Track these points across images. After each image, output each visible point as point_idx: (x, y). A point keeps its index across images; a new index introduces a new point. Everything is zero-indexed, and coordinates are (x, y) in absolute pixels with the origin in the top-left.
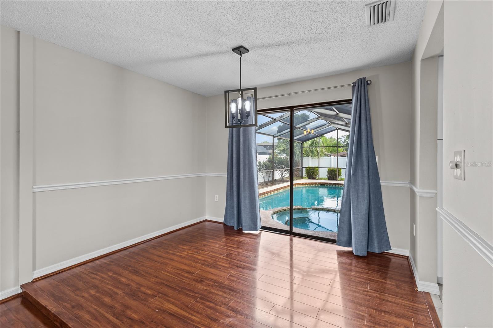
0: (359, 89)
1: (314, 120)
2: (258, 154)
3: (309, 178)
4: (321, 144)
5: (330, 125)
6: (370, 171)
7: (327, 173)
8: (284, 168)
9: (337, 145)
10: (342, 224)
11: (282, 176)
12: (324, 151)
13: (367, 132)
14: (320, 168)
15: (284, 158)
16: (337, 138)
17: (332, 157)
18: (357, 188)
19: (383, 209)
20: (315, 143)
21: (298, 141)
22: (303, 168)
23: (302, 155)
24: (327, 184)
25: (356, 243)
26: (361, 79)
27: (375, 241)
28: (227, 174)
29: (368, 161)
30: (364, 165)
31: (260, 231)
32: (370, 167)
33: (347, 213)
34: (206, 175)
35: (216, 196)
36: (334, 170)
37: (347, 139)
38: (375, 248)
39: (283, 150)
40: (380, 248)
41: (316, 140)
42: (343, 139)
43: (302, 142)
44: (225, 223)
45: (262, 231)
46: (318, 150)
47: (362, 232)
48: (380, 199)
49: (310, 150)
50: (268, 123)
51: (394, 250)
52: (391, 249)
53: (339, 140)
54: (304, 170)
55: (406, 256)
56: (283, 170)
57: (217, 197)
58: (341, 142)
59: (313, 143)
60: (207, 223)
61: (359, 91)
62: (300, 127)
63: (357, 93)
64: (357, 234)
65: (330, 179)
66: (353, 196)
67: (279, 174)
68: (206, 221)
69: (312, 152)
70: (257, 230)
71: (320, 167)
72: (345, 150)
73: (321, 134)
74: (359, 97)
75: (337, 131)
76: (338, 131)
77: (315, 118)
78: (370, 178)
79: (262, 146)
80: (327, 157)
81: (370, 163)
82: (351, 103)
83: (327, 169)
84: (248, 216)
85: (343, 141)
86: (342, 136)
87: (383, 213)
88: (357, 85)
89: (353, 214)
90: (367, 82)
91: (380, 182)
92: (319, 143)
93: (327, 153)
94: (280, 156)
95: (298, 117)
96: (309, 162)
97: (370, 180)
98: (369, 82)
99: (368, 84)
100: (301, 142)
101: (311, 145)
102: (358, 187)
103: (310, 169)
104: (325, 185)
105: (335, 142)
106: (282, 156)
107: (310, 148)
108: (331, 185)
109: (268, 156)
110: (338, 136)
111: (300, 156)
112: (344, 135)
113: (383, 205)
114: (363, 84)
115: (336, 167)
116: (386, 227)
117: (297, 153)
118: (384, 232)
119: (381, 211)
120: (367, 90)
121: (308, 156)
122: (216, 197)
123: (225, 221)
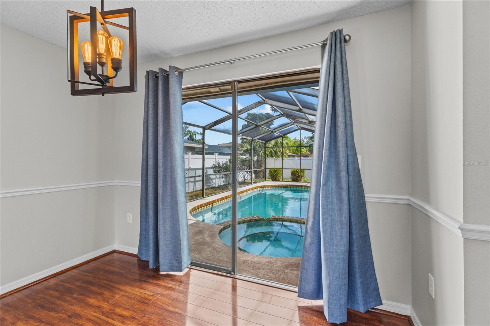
0: (333, 48)
1: (276, 117)
2: (218, 155)
3: (273, 180)
4: (285, 145)
5: (293, 124)
6: (350, 179)
7: (291, 174)
8: (246, 170)
9: (300, 146)
10: (307, 263)
11: (244, 178)
12: (288, 152)
13: (345, 117)
14: (283, 170)
15: (246, 158)
16: (300, 140)
17: (296, 158)
18: (330, 207)
19: (369, 239)
20: (279, 143)
21: (261, 141)
22: (266, 169)
23: (265, 156)
24: (290, 186)
25: (331, 301)
26: (336, 33)
27: (359, 293)
28: (140, 182)
29: (348, 164)
30: (341, 170)
31: (189, 269)
32: (350, 173)
33: (315, 246)
34: (116, 184)
35: (128, 214)
36: (298, 172)
37: (309, 141)
38: (359, 304)
39: (246, 150)
40: (366, 303)
41: (280, 140)
42: (306, 141)
43: (266, 142)
44: (139, 256)
45: (192, 270)
46: (282, 151)
47: (340, 283)
48: (364, 223)
49: (274, 150)
50: (225, 119)
51: (387, 306)
52: (381, 304)
53: (302, 142)
54: (268, 171)
55: (406, 316)
56: (245, 172)
57: (130, 216)
58: (304, 143)
59: (276, 143)
60: (115, 255)
61: (333, 52)
62: (262, 125)
63: (330, 54)
64: (332, 286)
65: (293, 180)
66: (325, 221)
67: (241, 175)
68: (114, 252)
69: (276, 153)
70: (181, 270)
71: (283, 168)
72: (308, 151)
73: (284, 133)
74: (333, 60)
75: (300, 130)
76: (302, 130)
77: (278, 115)
78: (351, 190)
79: (227, 146)
80: (291, 158)
81: (351, 167)
82: (318, 82)
83: (290, 171)
84: (169, 247)
85: (306, 142)
86: (305, 138)
87: (370, 246)
88: (328, 42)
89: (325, 251)
90: (345, 37)
91: (365, 196)
92: (282, 143)
93: (291, 154)
94: (242, 157)
95: (262, 116)
96: (272, 163)
97: (351, 195)
98: (347, 38)
99: (346, 41)
100: (264, 142)
101: (275, 145)
102: (332, 205)
103: (273, 170)
104: (288, 187)
105: (298, 143)
106: (244, 157)
107: (274, 148)
108: (294, 187)
109: (230, 156)
110: (302, 138)
111: (264, 157)
112: (307, 137)
113: (368, 233)
114: (338, 40)
115: (300, 168)
116: (374, 268)
117: (261, 153)
118: (371, 275)
119: (366, 242)
120: (345, 49)
121: (272, 156)
122: (128, 217)
123: (139, 254)
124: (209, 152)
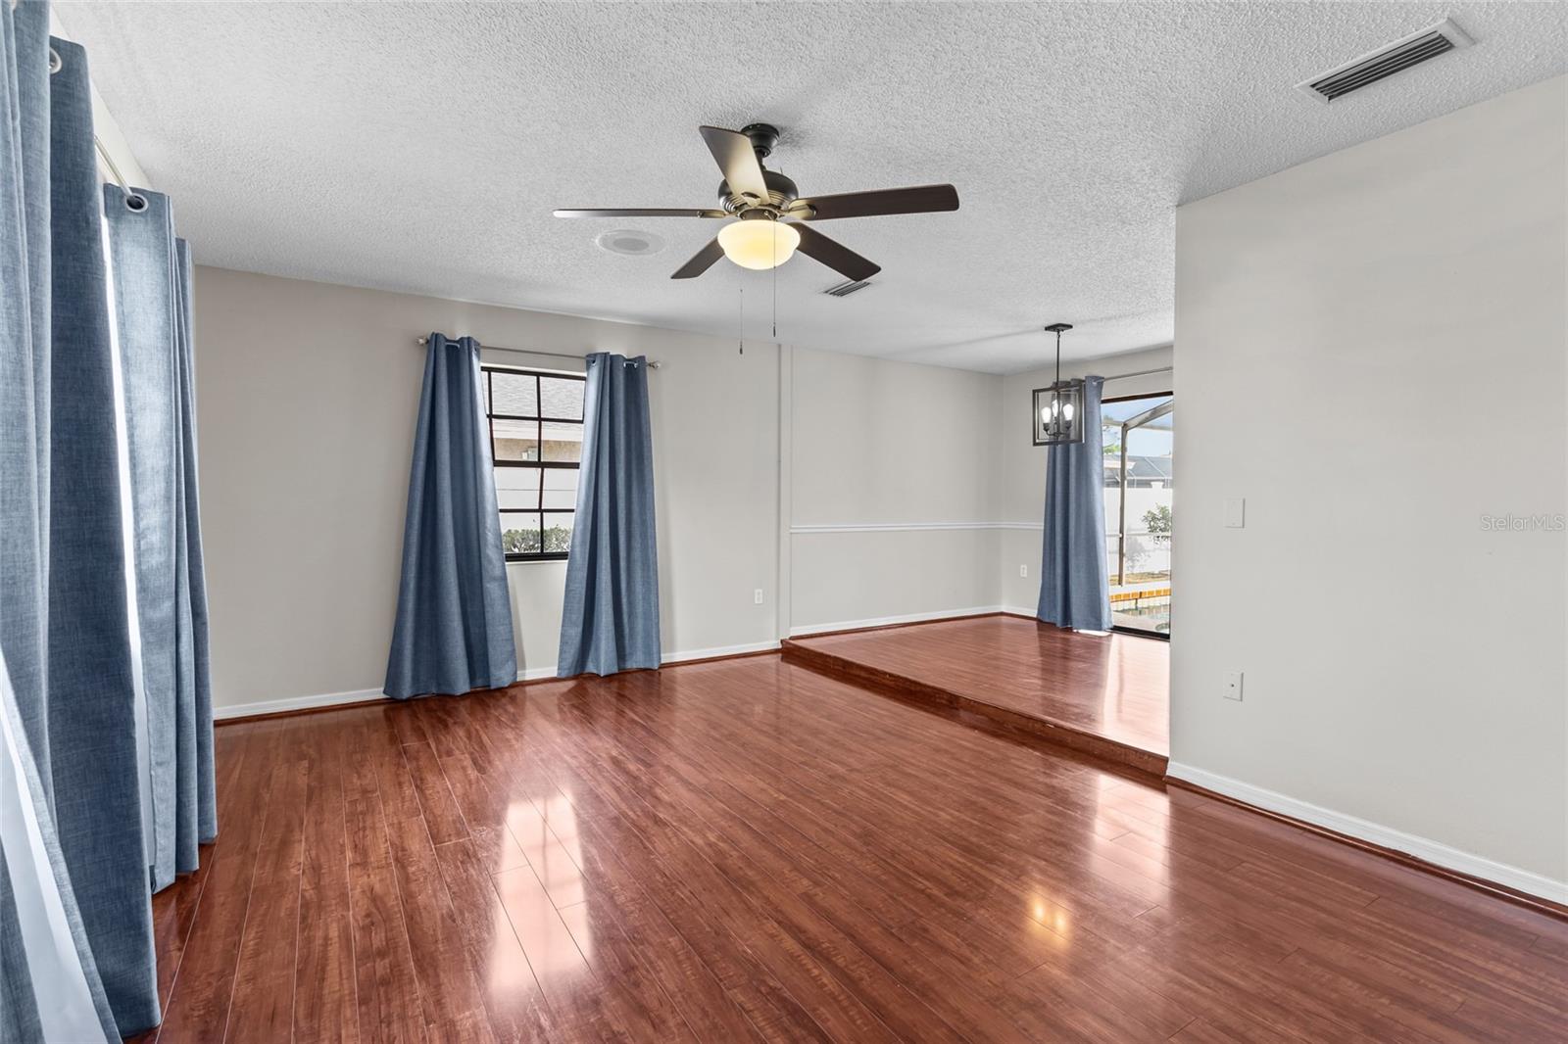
34: (1003, 526)
35: (1022, 566)
44: (1040, 617)
57: (1024, 568)
68: (1002, 614)
123: (1040, 614)
124: (1135, 478)
